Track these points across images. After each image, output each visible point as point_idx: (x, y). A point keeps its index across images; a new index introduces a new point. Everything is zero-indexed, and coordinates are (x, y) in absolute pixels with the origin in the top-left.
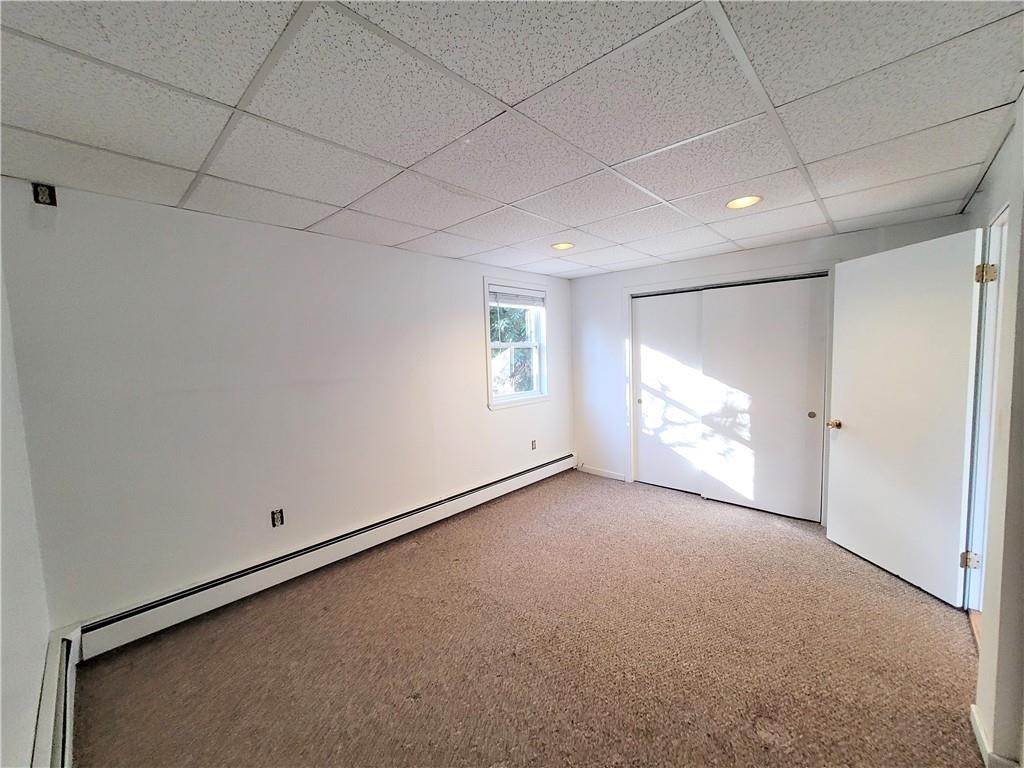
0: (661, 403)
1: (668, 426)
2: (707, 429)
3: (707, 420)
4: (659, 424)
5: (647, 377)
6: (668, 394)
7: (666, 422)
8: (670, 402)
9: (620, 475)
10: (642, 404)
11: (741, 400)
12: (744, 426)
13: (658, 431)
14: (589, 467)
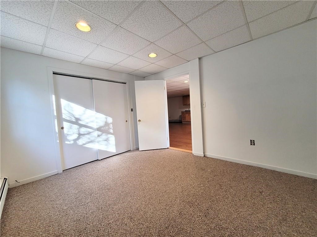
0: (75, 127)
1: (82, 136)
2: (100, 133)
3: (99, 129)
4: (75, 136)
5: (65, 115)
6: (80, 122)
7: (80, 135)
8: (81, 126)
9: (55, 171)
10: (64, 129)
11: (110, 120)
12: (111, 128)
13: (75, 140)
14: (24, 179)
